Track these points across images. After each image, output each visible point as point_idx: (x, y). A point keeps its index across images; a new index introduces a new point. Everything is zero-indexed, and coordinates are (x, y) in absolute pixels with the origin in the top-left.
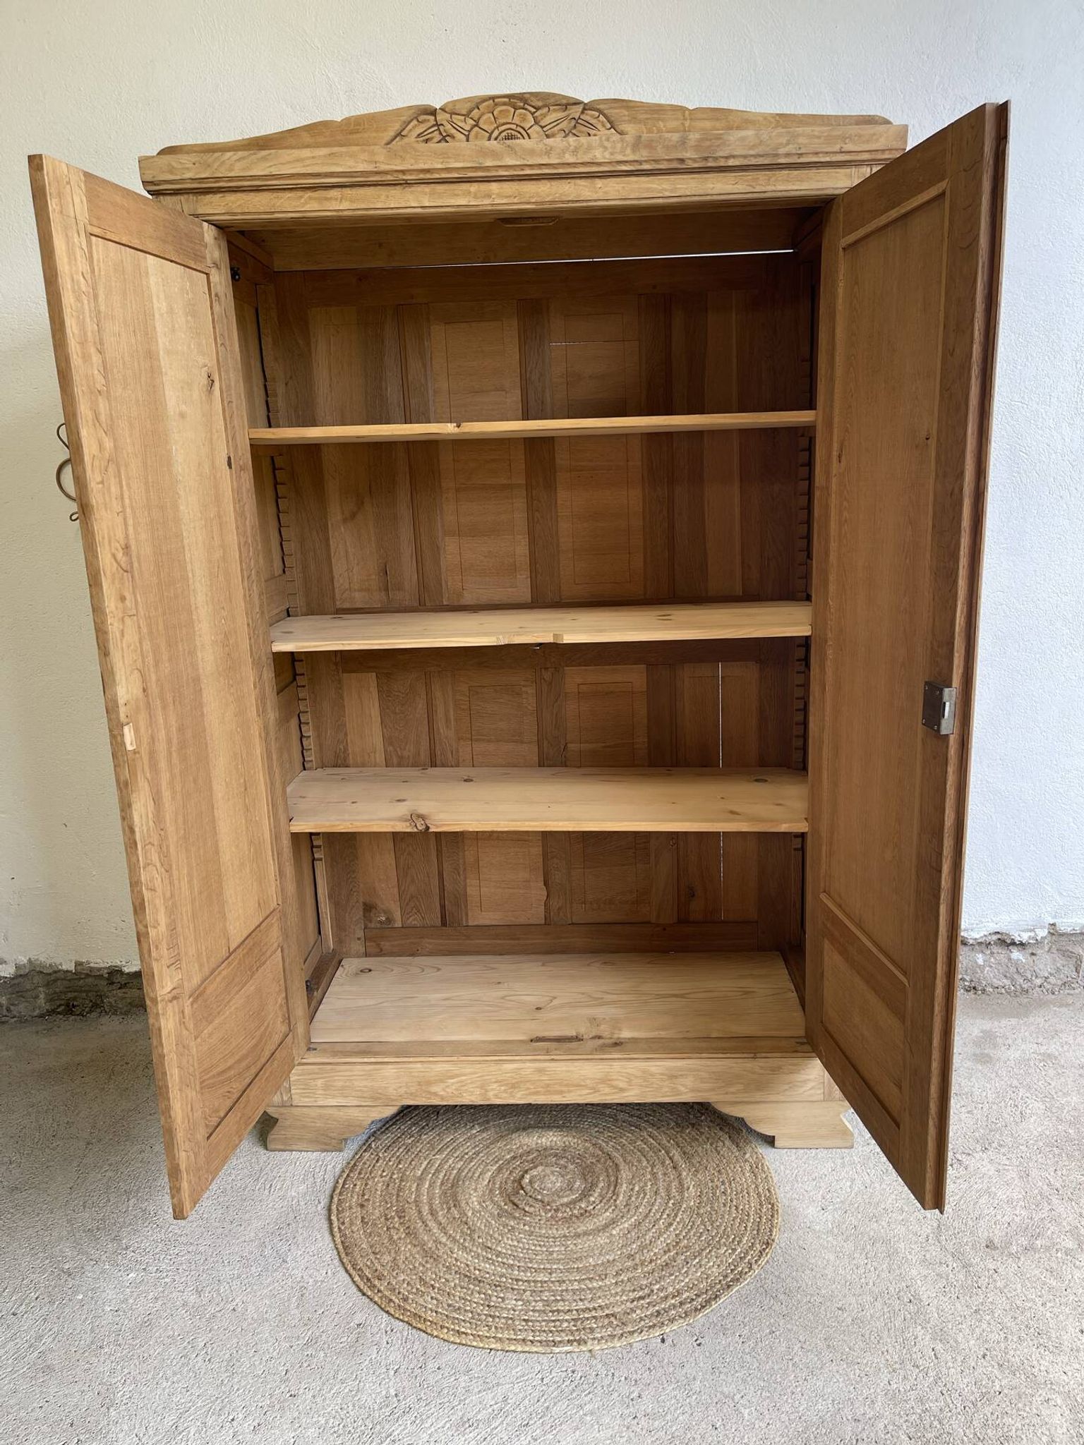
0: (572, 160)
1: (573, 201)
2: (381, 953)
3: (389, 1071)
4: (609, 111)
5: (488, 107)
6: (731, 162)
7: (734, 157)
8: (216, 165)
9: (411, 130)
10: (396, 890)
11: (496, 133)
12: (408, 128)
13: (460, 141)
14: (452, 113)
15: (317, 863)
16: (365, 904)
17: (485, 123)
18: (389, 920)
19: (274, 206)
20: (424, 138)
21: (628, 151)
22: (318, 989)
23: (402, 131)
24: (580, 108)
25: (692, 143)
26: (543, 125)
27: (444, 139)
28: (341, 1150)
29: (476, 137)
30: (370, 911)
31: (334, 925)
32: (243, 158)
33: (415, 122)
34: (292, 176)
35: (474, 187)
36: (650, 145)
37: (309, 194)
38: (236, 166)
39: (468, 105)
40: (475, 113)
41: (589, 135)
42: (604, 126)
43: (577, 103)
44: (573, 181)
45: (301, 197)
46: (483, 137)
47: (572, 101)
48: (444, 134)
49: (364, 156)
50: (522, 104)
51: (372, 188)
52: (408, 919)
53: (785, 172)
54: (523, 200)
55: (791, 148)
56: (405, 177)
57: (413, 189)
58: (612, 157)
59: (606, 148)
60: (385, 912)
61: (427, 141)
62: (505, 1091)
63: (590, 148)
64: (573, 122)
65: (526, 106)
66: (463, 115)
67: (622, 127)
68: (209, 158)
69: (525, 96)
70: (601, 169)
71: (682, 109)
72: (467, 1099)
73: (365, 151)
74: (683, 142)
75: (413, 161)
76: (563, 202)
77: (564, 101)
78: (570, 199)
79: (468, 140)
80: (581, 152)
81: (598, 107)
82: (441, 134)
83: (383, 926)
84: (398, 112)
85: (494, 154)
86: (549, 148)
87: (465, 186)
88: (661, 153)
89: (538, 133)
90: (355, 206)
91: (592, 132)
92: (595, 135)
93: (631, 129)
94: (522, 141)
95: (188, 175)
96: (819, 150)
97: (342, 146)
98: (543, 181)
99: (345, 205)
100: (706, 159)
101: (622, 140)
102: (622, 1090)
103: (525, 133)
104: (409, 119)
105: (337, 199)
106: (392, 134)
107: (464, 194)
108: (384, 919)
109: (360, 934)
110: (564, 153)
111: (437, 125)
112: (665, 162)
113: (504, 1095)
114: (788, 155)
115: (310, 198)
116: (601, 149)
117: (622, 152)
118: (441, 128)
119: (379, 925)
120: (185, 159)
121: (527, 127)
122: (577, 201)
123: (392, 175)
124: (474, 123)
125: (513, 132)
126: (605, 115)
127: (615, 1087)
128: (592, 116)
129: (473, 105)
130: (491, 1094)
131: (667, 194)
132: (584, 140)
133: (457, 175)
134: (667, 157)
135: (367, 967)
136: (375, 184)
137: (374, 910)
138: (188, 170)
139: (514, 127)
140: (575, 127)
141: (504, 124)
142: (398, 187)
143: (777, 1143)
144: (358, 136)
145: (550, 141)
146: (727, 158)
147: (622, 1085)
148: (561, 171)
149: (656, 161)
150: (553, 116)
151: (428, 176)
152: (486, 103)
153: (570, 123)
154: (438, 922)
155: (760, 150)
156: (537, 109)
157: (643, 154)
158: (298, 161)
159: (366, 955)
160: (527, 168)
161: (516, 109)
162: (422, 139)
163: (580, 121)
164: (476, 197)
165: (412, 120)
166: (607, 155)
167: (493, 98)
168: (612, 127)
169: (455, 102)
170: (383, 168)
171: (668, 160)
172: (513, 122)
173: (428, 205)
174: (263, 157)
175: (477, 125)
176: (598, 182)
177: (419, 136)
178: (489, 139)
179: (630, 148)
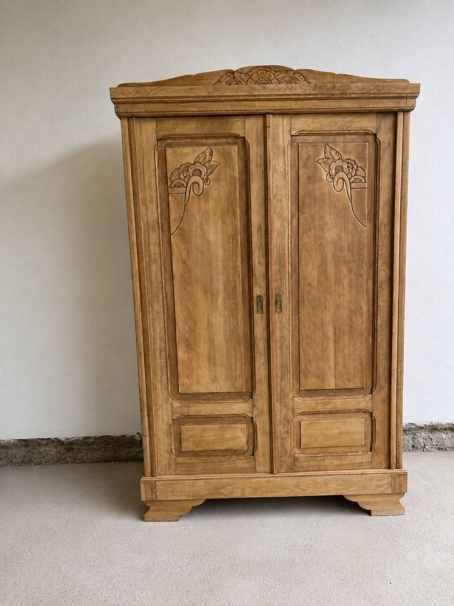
0: (288, 93)
3: (201, 483)
4: (304, 74)
5: (255, 71)
6: (352, 96)
7: (353, 93)
8: (143, 92)
11: (258, 82)
12: (223, 79)
13: (244, 84)
17: (254, 77)
19: (165, 109)
21: (312, 90)
23: (220, 79)
24: (293, 72)
25: (337, 88)
26: (277, 78)
27: (237, 83)
28: (178, 521)
29: (250, 83)
32: (155, 89)
33: (226, 76)
34: (174, 97)
35: (248, 103)
36: (320, 88)
37: (180, 104)
38: (152, 93)
39: (247, 70)
40: (250, 73)
42: (302, 80)
43: (292, 70)
44: (289, 101)
45: (177, 105)
46: (253, 83)
47: (290, 70)
48: (237, 81)
49: (204, 90)
50: (269, 70)
51: (206, 102)
53: (373, 100)
54: (268, 108)
55: (375, 91)
56: (220, 99)
57: (223, 103)
58: (305, 92)
59: (302, 89)
61: (230, 84)
62: (252, 492)
63: (296, 89)
65: (271, 71)
66: (245, 74)
67: (309, 80)
68: (140, 89)
69: (270, 67)
70: (301, 97)
71: (333, 75)
72: (235, 496)
73: (204, 87)
74: (334, 88)
75: (224, 92)
76: (284, 109)
77: (286, 69)
78: (288, 108)
79: (247, 84)
80: (293, 90)
81: (300, 72)
84: (218, 72)
85: (258, 90)
86: (280, 88)
87: (245, 102)
88: (325, 92)
89: (275, 82)
90: (199, 110)
91: (297, 82)
92: (299, 83)
93: (313, 82)
94: (268, 85)
95: (130, 96)
96: (386, 92)
97: (195, 85)
98: (277, 101)
99: (195, 109)
100: (342, 94)
101: (309, 86)
102: (304, 490)
103: (270, 82)
105: (192, 107)
106: (216, 80)
107: (244, 106)
110: (286, 90)
111: (234, 77)
112: (326, 95)
113: (252, 493)
114: (374, 93)
115: (180, 106)
117: (310, 90)
118: (236, 79)
120: (130, 89)
121: (271, 79)
122: (291, 109)
123: (215, 97)
124: (249, 77)
125: (267, 82)
126: (302, 75)
127: (301, 489)
128: (297, 76)
129: (249, 70)
130: (246, 493)
132: (294, 85)
133: (241, 98)
136: (208, 101)
138: (131, 93)
139: (266, 79)
140: (290, 80)
141: (262, 78)
142: (217, 103)
143: (372, 514)
144: (201, 82)
145: (280, 85)
146: (351, 94)
147: (304, 488)
149: (322, 94)
150: (281, 76)
151: (230, 98)
152: (255, 69)
153: (289, 78)
155: (364, 91)
156: (276, 72)
157: (319, 91)
158: (176, 91)
160: (270, 96)
161: (267, 72)
162: (228, 83)
163: (292, 78)
164: (249, 106)
165: (224, 75)
166: (303, 91)
167: (258, 67)
168: (305, 81)
169: (242, 69)
170: (212, 94)
171: (328, 94)
172: (266, 77)
173: (230, 109)
174: (162, 89)
175: (251, 78)
176: (299, 102)
177: (226, 82)
178: (255, 84)
179: (312, 89)
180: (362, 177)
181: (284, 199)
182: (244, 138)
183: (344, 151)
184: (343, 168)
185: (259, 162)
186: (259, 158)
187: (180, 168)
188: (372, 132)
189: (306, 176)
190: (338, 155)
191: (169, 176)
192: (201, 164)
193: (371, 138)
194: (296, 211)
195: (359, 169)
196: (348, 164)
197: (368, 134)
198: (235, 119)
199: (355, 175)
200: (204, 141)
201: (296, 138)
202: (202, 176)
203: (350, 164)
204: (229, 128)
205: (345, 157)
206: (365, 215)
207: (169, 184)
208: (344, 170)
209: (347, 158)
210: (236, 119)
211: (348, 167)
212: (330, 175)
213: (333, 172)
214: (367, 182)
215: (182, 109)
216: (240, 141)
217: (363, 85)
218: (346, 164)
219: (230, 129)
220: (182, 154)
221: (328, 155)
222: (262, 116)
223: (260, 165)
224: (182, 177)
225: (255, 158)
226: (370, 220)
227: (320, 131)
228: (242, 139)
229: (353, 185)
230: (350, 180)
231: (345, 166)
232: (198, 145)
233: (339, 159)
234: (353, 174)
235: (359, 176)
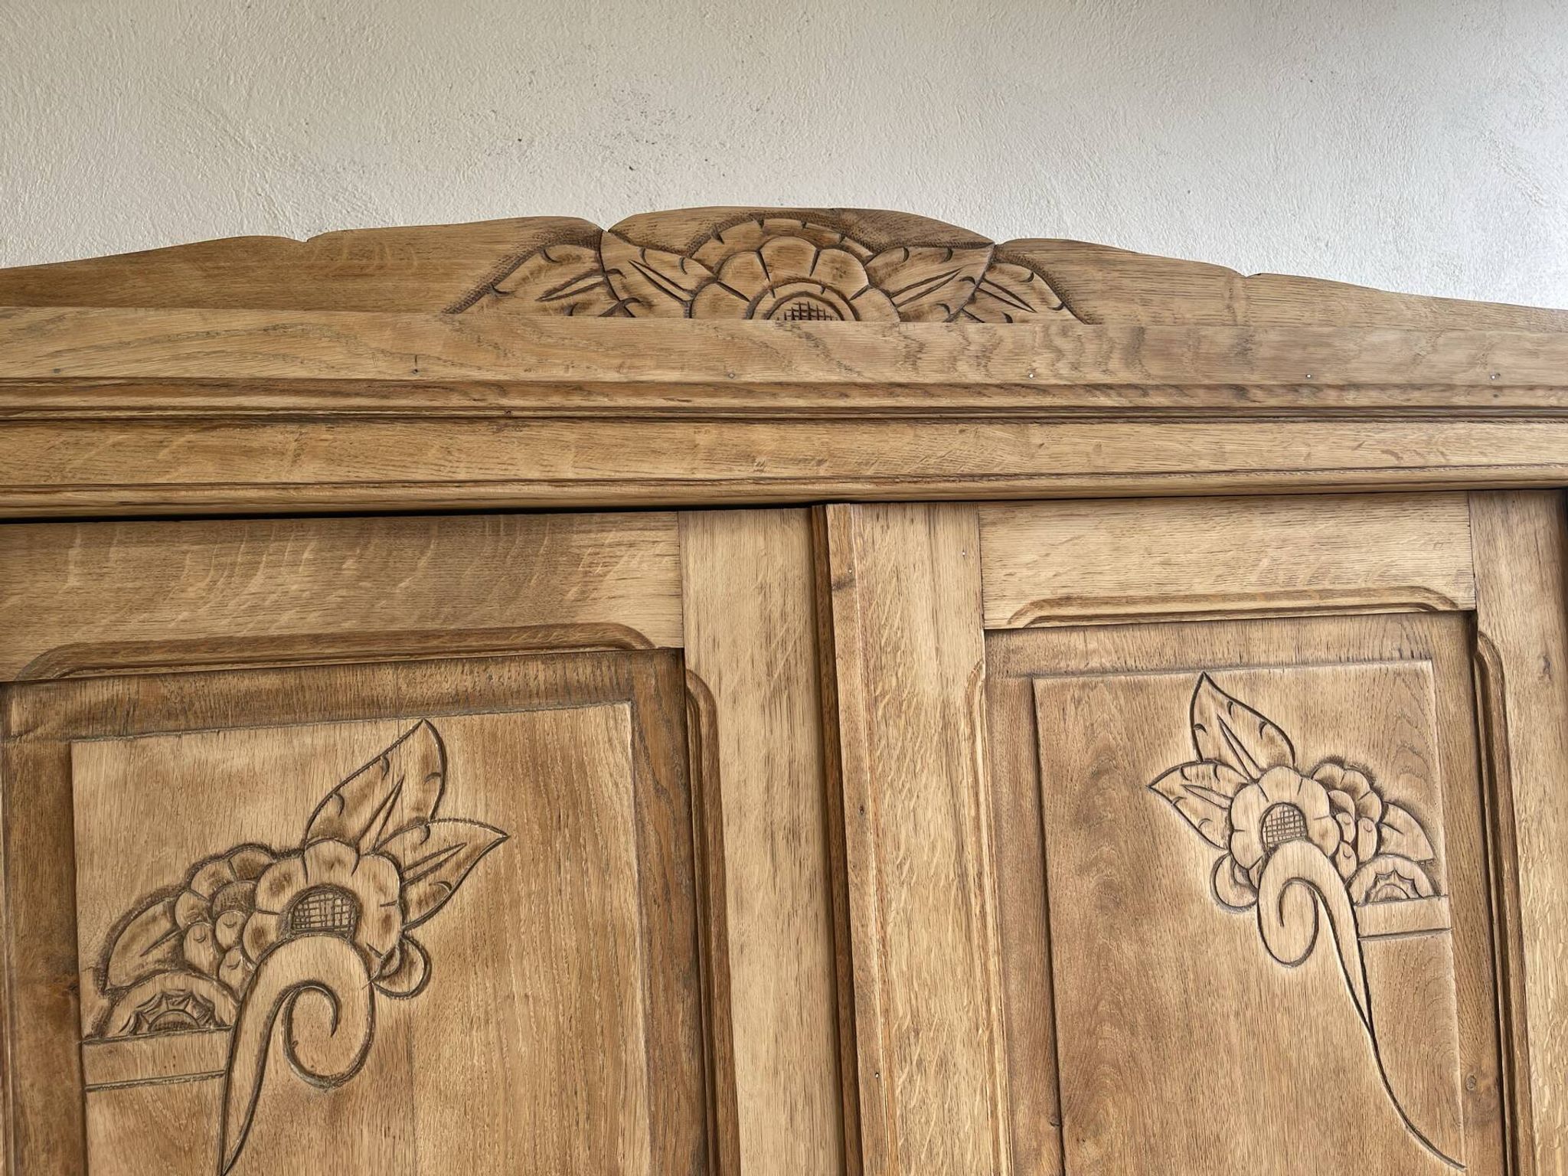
0: (975, 376)
1: (972, 477)
4: (1060, 267)
5: (746, 236)
6: (1351, 399)
7: (1357, 387)
9: (525, 279)
11: (767, 303)
12: (517, 275)
13: (666, 314)
14: (646, 246)
17: (738, 274)
19: (59, 469)
20: (565, 302)
21: (1115, 363)
23: (498, 280)
24: (985, 257)
25: (1265, 352)
26: (892, 288)
27: (622, 309)
29: (714, 308)
33: (538, 260)
34: (131, 385)
35: (706, 436)
36: (1164, 352)
37: (189, 436)
39: (692, 229)
40: (712, 251)
41: (1009, 320)
42: (1044, 301)
43: (980, 244)
44: (971, 428)
45: (161, 444)
46: (731, 311)
47: (968, 239)
48: (623, 296)
49: (385, 339)
50: (837, 237)
51: (399, 426)
53: (1464, 426)
54: (842, 471)
55: (1478, 374)
56: (505, 402)
57: (525, 432)
58: (1075, 374)
59: (1060, 353)
61: (571, 310)
63: (1018, 352)
64: (969, 289)
65: (848, 242)
66: (678, 252)
67: (1092, 307)
69: (844, 216)
70: (1047, 401)
71: (1228, 275)
73: (382, 326)
74: (1243, 351)
75: (533, 360)
76: (946, 478)
77: (946, 238)
78: (966, 470)
79: (690, 314)
80: (996, 359)
81: (1029, 256)
82: (613, 294)
84: (488, 232)
85: (767, 352)
86: (914, 346)
87: (681, 431)
88: (1188, 373)
89: (879, 308)
90: (340, 474)
91: (1016, 313)
92: (1024, 321)
93: (1114, 314)
94: (835, 325)
96: (1536, 381)
97: (307, 307)
98: (894, 426)
99: (307, 471)
100: (1294, 388)
101: (1096, 337)
103: (845, 306)
104: (520, 251)
105: (282, 455)
106: (470, 286)
107: (677, 451)
110: (955, 359)
111: (603, 271)
112: (1201, 392)
114: (1472, 387)
115: (191, 448)
116: (1049, 356)
117: (1102, 363)
118: (615, 280)
121: (850, 290)
122: (982, 476)
123: (465, 394)
124: (706, 272)
126: (1045, 276)
128: (1015, 277)
129: (704, 228)
131: (1204, 464)
132: (1004, 330)
133: (660, 402)
134: (1207, 382)
136: (411, 417)
139: (816, 289)
140: (972, 300)
141: (789, 281)
142: (482, 427)
144: (361, 285)
145: (914, 329)
146: (1341, 388)
148: (944, 402)
149: (1179, 388)
150: (919, 271)
151: (577, 401)
152: (742, 228)
153: (961, 288)
155: (1415, 375)
156: (877, 250)
157: (1156, 369)
158: (154, 341)
160: (855, 392)
161: (820, 248)
162: (556, 304)
163: (984, 286)
164: (711, 457)
165: (530, 254)
166: (1064, 369)
167: (760, 216)
168: (1066, 305)
169: (654, 218)
170: (440, 372)
171: (1208, 387)
172: (813, 277)
173: (571, 475)
174: (32, 329)
175: (715, 278)
176: (1037, 434)
177: (549, 295)
178: (750, 314)
179: (1116, 355)
180: (1419, 863)
181: (962, 1058)
182: (678, 655)
183: (1309, 718)
184: (1301, 813)
185: (781, 814)
186: (780, 787)
187: (187, 886)
188: (1453, 604)
189: (1091, 883)
190: (1272, 740)
191: (90, 951)
192: (355, 845)
193: (1444, 638)
194: (1047, 1127)
195: (1396, 815)
196: (1333, 793)
197: (1432, 611)
198: (611, 537)
199: (1377, 854)
200: (387, 681)
201: (1017, 641)
202: (369, 934)
203: (1345, 790)
204: (573, 593)
205: (1312, 752)
206: (1451, 1101)
207: (93, 1003)
208: (1315, 828)
209: (1328, 750)
210: (613, 535)
211: (1335, 808)
212: (1234, 861)
213: (1249, 844)
214: (1444, 890)
215: (208, 470)
216: (649, 677)
217: (1406, 341)
218: (1321, 791)
219: (583, 597)
220: (197, 785)
221: (1213, 743)
222: (802, 511)
223: (793, 833)
224: (200, 954)
225: (755, 791)
226: (1482, 1125)
227: (1165, 599)
228: (662, 666)
229: (1374, 916)
230: (1354, 889)
231: (1317, 804)
232: (333, 713)
233: (1278, 763)
234: (1368, 846)
235: (1398, 860)
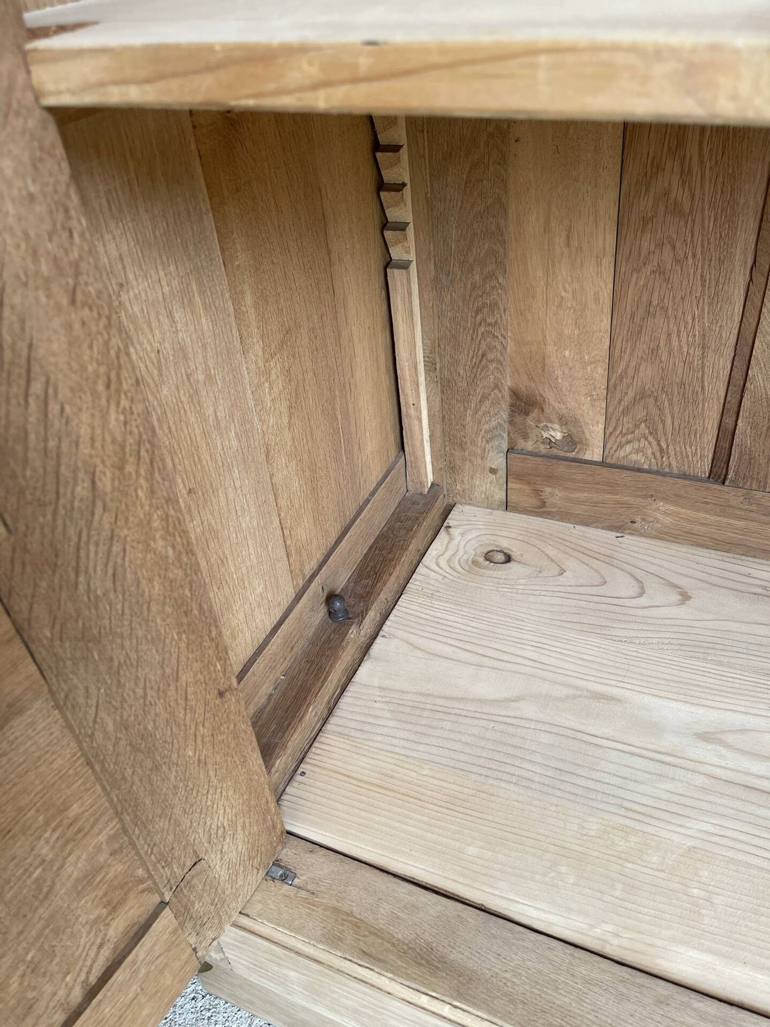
2: (541, 509)
10: (601, 371)
15: (395, 275)
16: (515, 394)
18: (572, 441)
22: (363, 614)
30: (527, 414)
31: (438, 433)
52: (621, 446)
60: (563, 421)
83: (555, 451)
108: (559, 436)
109: (498, 460)
119: (543, 449)
135: (505, 544)
137: (535, 413)
154: (703, 466)
159: (507, 506)
